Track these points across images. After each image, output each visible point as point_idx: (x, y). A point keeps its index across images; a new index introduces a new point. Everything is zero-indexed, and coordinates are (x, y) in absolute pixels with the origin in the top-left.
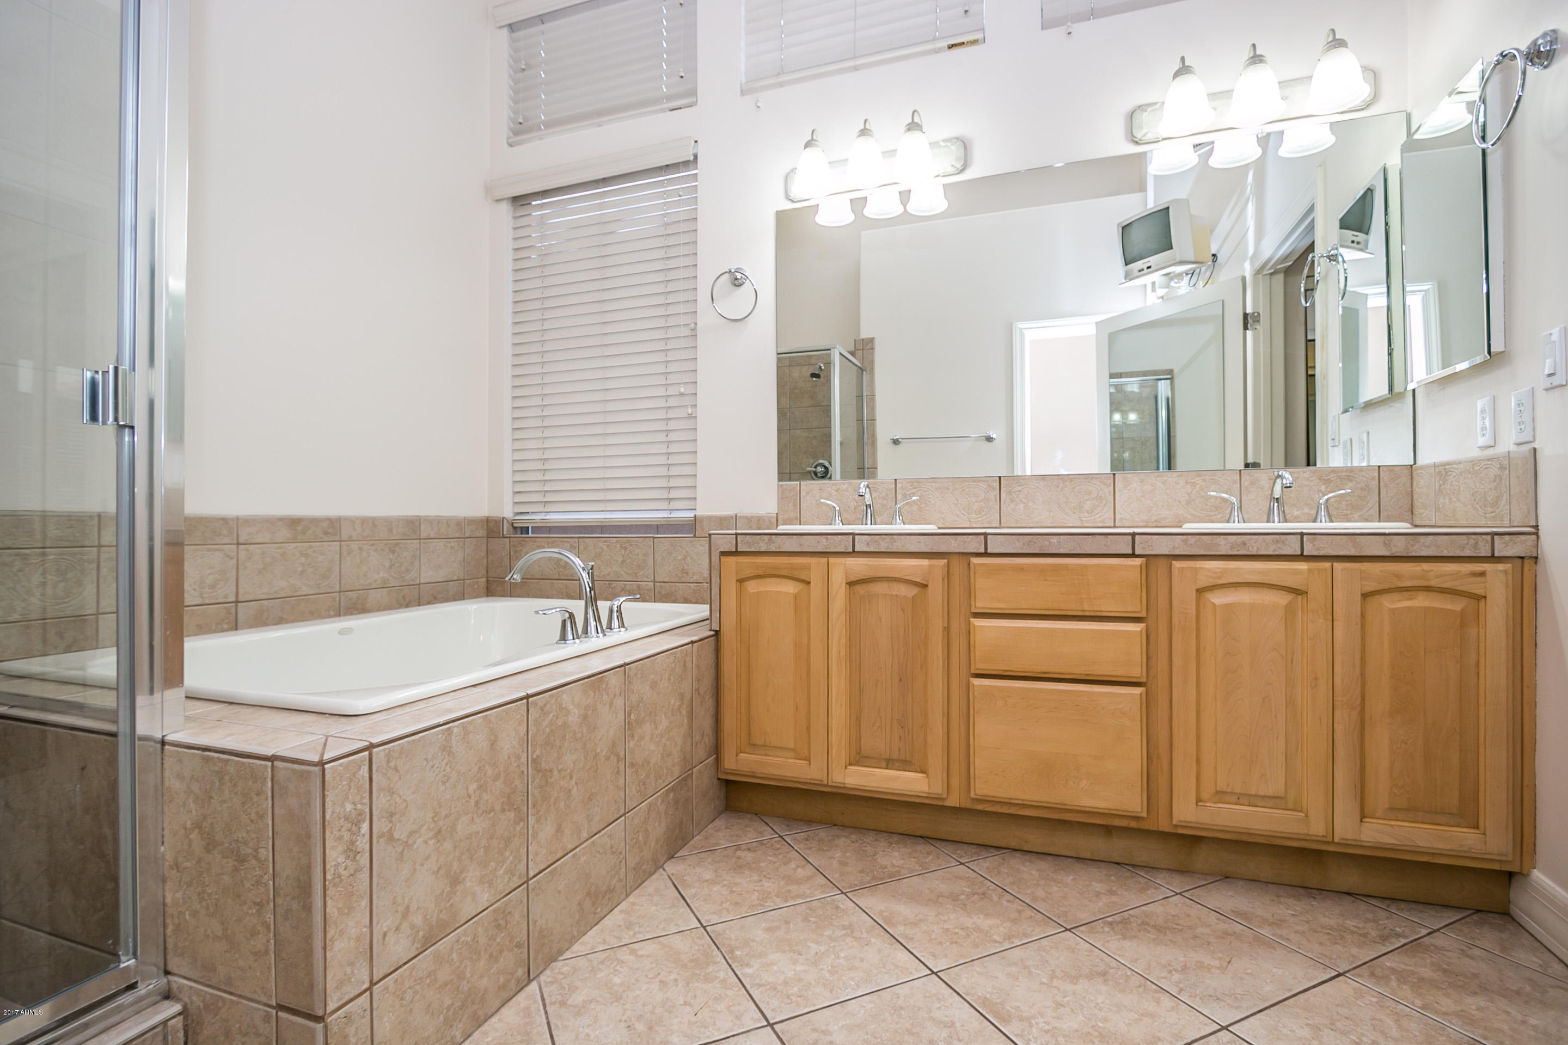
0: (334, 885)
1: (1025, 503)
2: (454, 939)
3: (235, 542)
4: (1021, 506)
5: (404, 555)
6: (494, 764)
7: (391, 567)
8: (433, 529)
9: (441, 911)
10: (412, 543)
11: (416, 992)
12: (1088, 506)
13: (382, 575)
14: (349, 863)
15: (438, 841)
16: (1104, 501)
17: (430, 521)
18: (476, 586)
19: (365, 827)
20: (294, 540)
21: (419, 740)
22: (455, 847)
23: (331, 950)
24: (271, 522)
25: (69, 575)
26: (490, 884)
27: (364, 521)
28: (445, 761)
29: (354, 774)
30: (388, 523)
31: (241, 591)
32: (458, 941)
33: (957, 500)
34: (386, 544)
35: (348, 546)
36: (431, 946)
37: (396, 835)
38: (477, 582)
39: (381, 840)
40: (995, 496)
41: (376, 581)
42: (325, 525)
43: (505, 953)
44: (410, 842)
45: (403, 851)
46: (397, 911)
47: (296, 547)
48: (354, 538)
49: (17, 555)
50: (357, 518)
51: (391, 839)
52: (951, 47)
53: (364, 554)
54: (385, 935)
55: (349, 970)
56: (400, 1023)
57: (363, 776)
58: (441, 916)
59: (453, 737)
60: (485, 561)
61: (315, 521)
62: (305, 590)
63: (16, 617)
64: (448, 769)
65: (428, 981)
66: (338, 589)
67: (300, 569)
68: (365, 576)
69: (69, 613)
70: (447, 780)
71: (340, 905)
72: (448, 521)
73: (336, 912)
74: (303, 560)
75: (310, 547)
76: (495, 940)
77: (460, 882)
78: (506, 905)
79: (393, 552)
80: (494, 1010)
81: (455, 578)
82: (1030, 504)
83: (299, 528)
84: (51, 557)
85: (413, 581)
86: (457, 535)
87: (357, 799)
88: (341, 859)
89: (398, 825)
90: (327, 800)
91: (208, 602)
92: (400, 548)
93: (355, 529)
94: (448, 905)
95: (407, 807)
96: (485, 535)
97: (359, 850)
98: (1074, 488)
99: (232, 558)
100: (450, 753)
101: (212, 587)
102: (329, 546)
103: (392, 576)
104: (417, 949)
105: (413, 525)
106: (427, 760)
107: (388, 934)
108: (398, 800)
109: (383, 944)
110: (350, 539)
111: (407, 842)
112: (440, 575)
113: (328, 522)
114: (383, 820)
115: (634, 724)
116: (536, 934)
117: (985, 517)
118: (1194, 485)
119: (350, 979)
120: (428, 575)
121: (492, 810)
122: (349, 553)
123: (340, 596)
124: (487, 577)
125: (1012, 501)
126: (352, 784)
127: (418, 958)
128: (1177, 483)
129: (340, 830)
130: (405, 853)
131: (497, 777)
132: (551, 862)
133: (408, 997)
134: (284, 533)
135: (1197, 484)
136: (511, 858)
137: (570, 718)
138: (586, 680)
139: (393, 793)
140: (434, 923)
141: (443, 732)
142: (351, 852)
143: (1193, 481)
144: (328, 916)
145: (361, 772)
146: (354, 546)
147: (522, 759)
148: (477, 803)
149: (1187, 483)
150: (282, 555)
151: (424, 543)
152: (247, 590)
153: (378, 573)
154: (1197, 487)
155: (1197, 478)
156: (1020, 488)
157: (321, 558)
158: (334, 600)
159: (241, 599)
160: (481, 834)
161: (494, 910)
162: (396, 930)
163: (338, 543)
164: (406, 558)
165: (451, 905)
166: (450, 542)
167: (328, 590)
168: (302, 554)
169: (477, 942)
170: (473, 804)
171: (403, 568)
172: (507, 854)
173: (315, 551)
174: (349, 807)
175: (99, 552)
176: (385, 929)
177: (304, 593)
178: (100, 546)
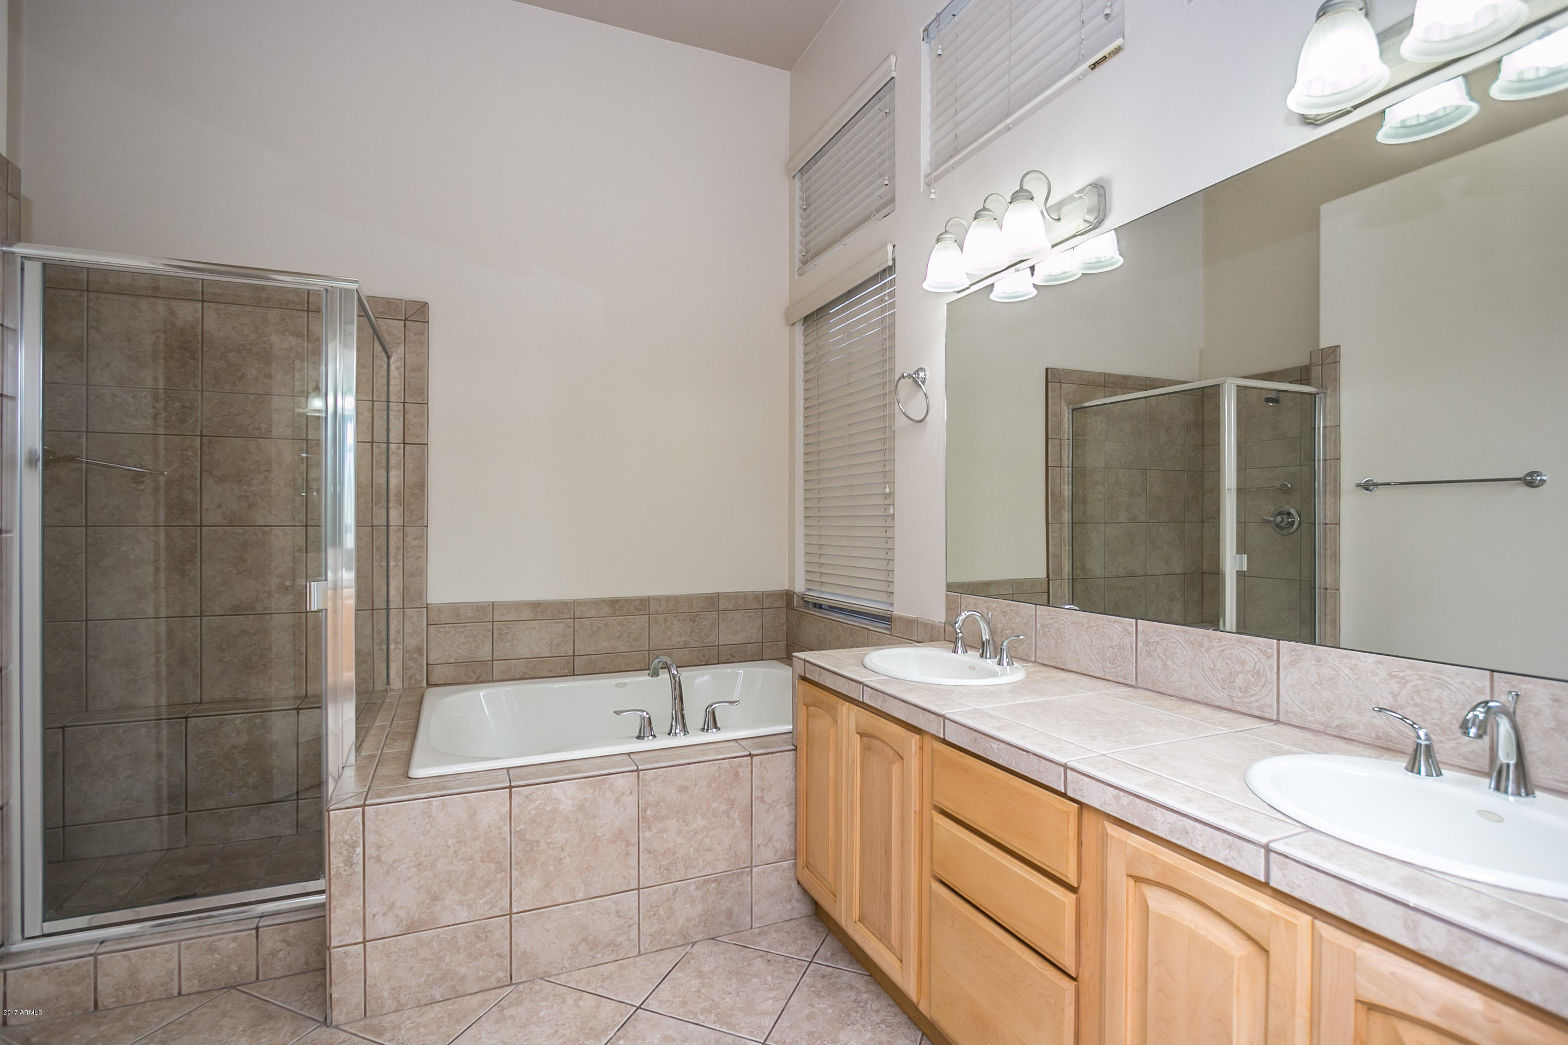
0: (337, 878)
1: (1163, 660)
2: (434, 934)
3: (572, 617)
4: (1159, 664)
5: (704, 624)
6: (473, 829)
7: (691, 633)
8: (730, 603)
9: (422, 913)
10: (710, 615)
11: (400, 957)
12: (1240, 680)
13: (684, 638)
14: (347, 868)
15: (419, 870)
16: (1263, 680)
17: (728, 596)
18: (775, 648)
19: (359, 850)
20: (613, 615)
21: (403, 806)
22: (435, 877)
23: (334, 912)
24: (598, 603)
25: (478, 638)
26: (470, 907)
27: (668, 599)
28: (425, 822)
29: (351, 819)
30: (689, 599)
31: (576, 649)
32: (438, 936)
33: (1092, 642)
34: (687, 616)
35: (655, 618)
36: (413, 933)
37: (383, 859)
38: (777, 644)
39: (371, 860)
40: (1131, 644)
41: (679, 643)
42: (637, 603)
43: (485, 957)
44: (395, 866)
45: (389, 870)
46: (384, 904)
47: (615, 620)
48: (660, 612)
49: (452, 627)
50: (662, 597)
51: (379, 860)
52: (1094, 66)
53: (669, 623)
54: (374, 915)
55: (347, 928)
56: (387, 970)
57: (357, 822)
58: (422, 916)
59: (433, 808)
60: (785, 627)
61: (629, 601)
62: (622, 649)
63: (452, 660)
64: (428, 826)
65: (411, 953)
66: (647, 648)
67: (618, 634)
68: (670, 639)
69: (478, 659)
70: (428, 833)
71: (341, 889)
72: (745, 596)
73: (338, 893)
74: (620, 628)
75: (626, 619)
76: (475, 945)
77: (440, 900)
78: (487, 925)
79: (694, 622)
80: (473, 991)
81: (753, 641)
82: (1169, 662)
83: (617, 607)
84: (469, 628)
85: (712, 643)
86: (755, 607)
87: (353, 833)
88: (341, 865)
89: (385, 854)
90: (331, 831)
91: (555, 655)
92: (700, 618)
93: (661, 606)
94: (429, 911)
95: (392, 844)
96: (785, 605)
97: (354, 862)
98: (1223, 651)
99: (570, 628)
100: (429, 817)
101: (558, 645)
102: (640, 618)
103: (694, 640)
104: (401, 931)
105: (712, 601)
106: (409, 819)
107: (377, 916)
108: (385, 840)
109: (373, 920)
110: (657, 613)
111: (392, 865)
112: (738, 639)
113: (639, 601)
114: (373, 849)
115: (651, 819)
116: (519, 954)
117: (1119, 669)
118: (1403, 682)
119: (348, 933)
120: (726, 638)
121: (471, 859)
122: (656, 623)
123: (649, 654)
124: (787, 641)
125: (1149, 654)
126: (349, 824)
127: (403, 936)
128: (1375, 674)
129: (340, 849)
130: (391, 871)
131: (477, 838)
132: (536, 907)
133: (394, 957)
134: (606, 610)
135: (1408, 681)
136: (492, 894)
137: (561, 806)
138: (583, 780)
139: (380, 834)
140: (416, 919)
141: (424, 803)
142: (349, 862)
143: (1401, 674)
144: (332, 894)
145: (356, 819)
146: (661, 618)
147: (504, 829)
148: (455, 852)
149: (1391, 676)
150: (604, 625)
151: (723, 614)
152: (581, 648)
153: (681, 637)
154: (1409, 686)
155: (1408, 672)
156: (1157, 639)
157: (634, 626)
158: (644, 656)
159: (576, 654)
160: (460, 872)
161: (474, 926)
162: (384, 915)
163: (647, 616)
164: (705, 625)
165: (432, 912)
166: (748, 613)
167: (640, 649)
168: (619, 624)
169: (457, 942)
170: (452, 852)
171: (703, 634)
172: (487, 891)
173: (629, 622)
174: (347, 837)
175: (493, 625)
176: (375, 912)
177: (621, 651)
178: (493, 622)
